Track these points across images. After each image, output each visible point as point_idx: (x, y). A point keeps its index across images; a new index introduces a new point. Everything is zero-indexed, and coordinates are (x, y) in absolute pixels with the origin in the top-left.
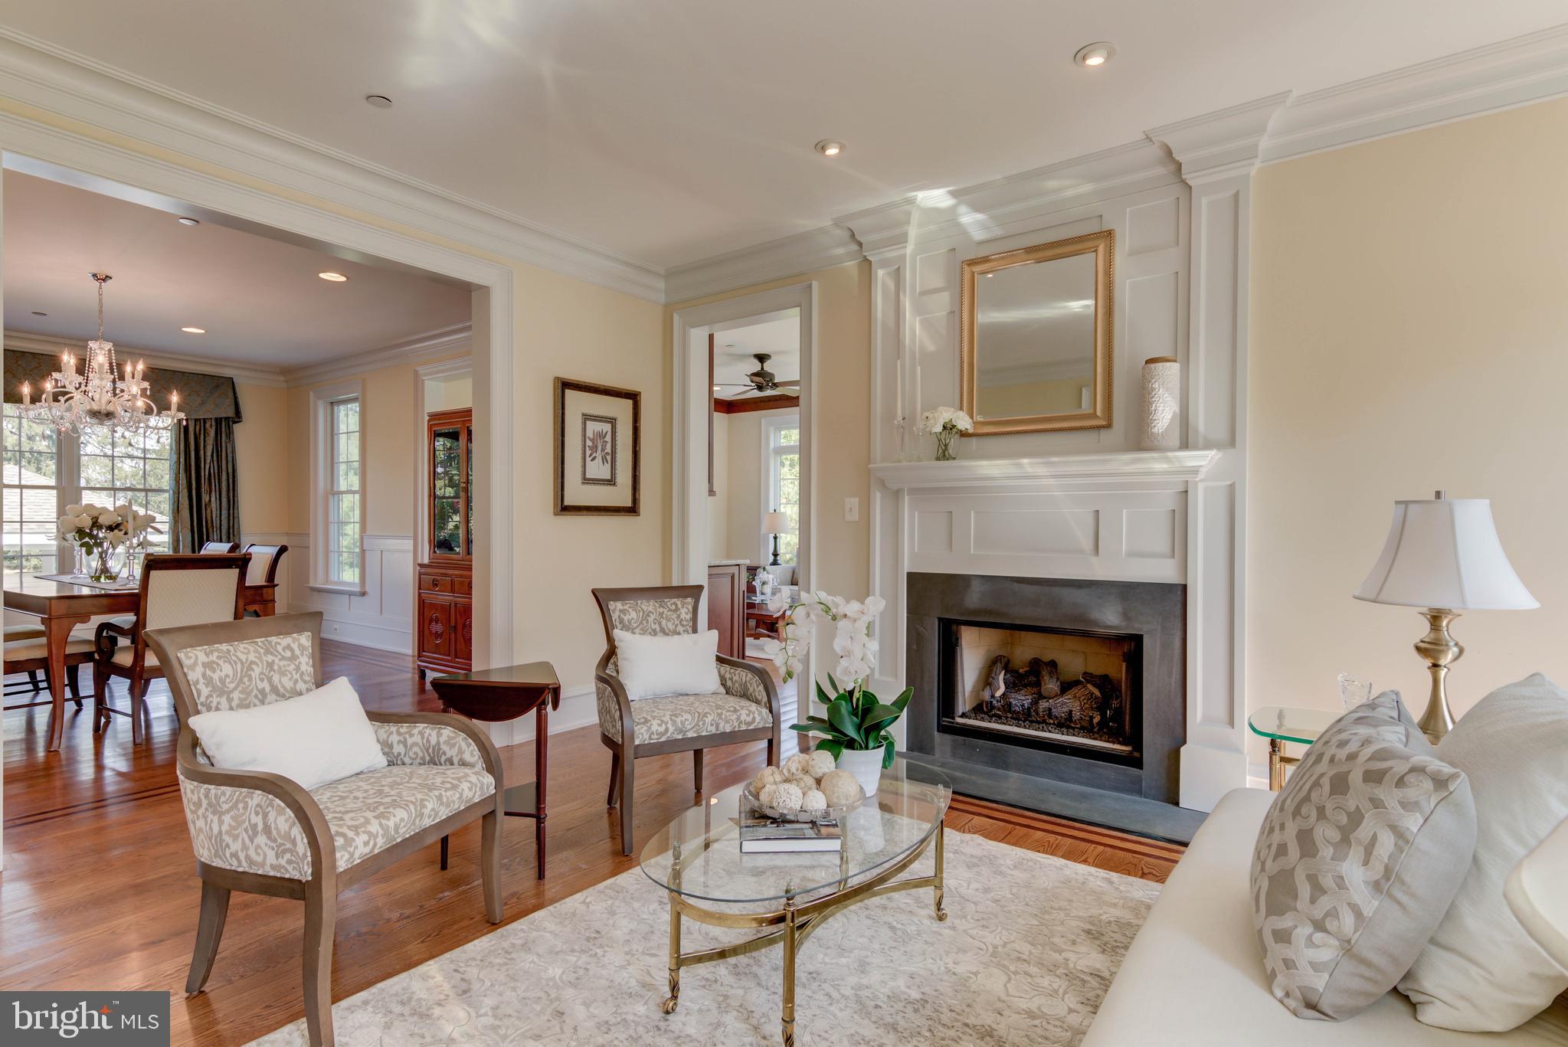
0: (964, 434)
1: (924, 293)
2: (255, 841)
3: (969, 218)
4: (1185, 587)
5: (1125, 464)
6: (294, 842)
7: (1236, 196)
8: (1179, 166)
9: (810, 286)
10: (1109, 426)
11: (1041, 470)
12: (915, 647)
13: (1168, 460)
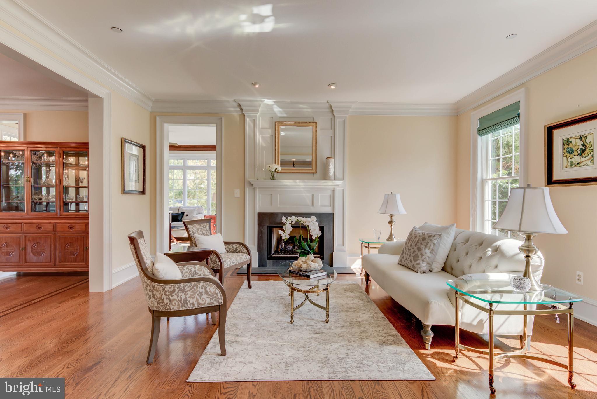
0: (278, 172)
1: (262, 128)
2: (202, 297)
3: (277, 109)
4: (334, 214)
5: (323, 183)
6: (217, 294)
7: (344, 121)
8: (333, 111)
9: (221, 118)
10: (316, 173)
11: (301, 184)
12: (260, 235)
13: (333, 183)
